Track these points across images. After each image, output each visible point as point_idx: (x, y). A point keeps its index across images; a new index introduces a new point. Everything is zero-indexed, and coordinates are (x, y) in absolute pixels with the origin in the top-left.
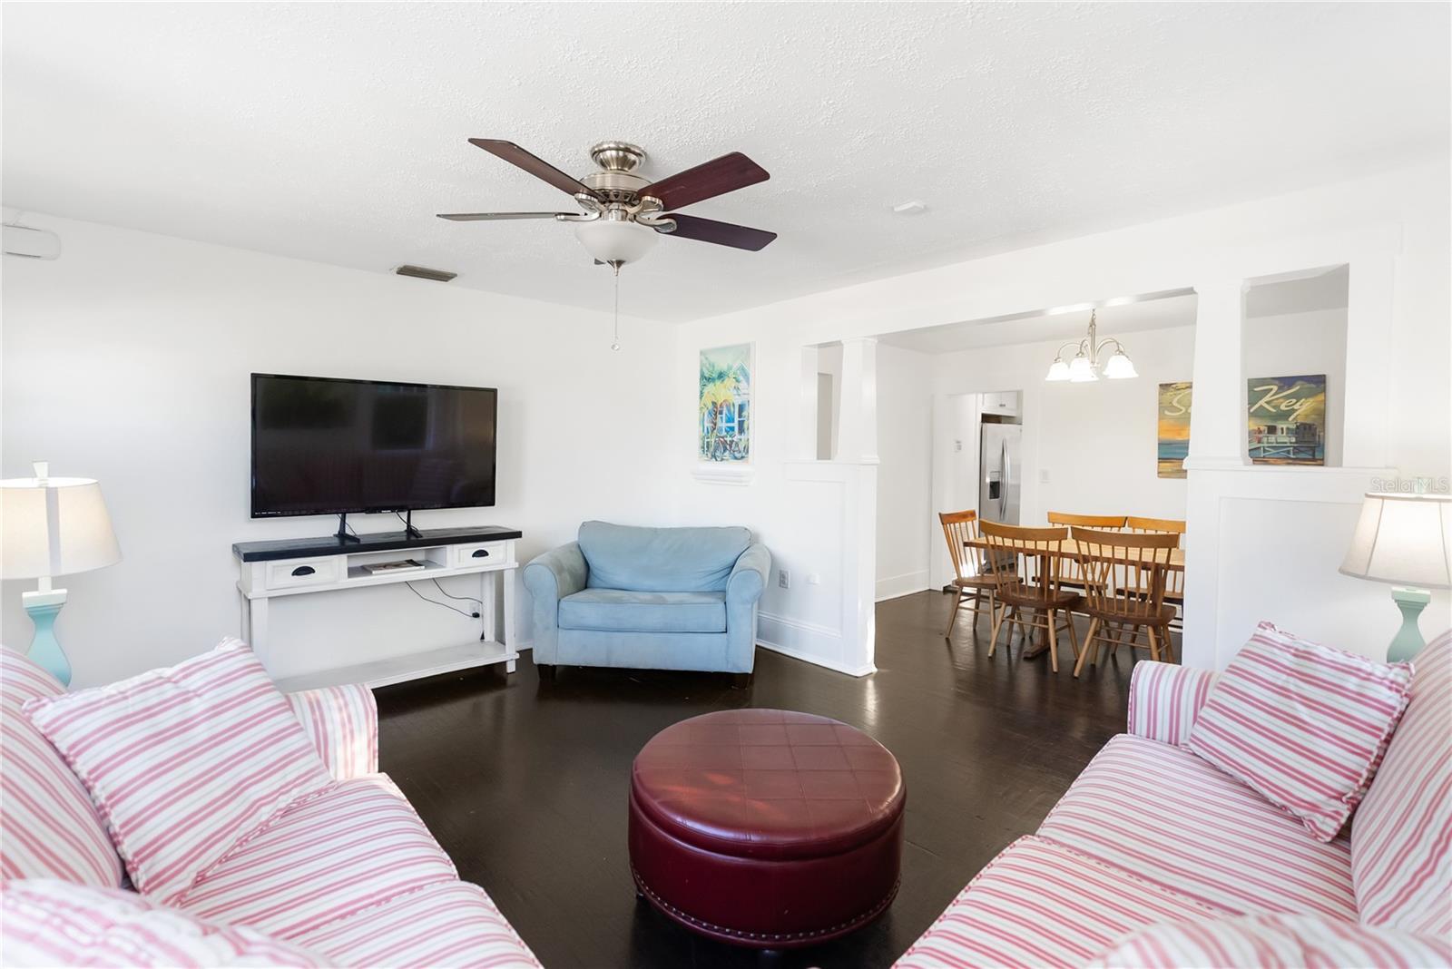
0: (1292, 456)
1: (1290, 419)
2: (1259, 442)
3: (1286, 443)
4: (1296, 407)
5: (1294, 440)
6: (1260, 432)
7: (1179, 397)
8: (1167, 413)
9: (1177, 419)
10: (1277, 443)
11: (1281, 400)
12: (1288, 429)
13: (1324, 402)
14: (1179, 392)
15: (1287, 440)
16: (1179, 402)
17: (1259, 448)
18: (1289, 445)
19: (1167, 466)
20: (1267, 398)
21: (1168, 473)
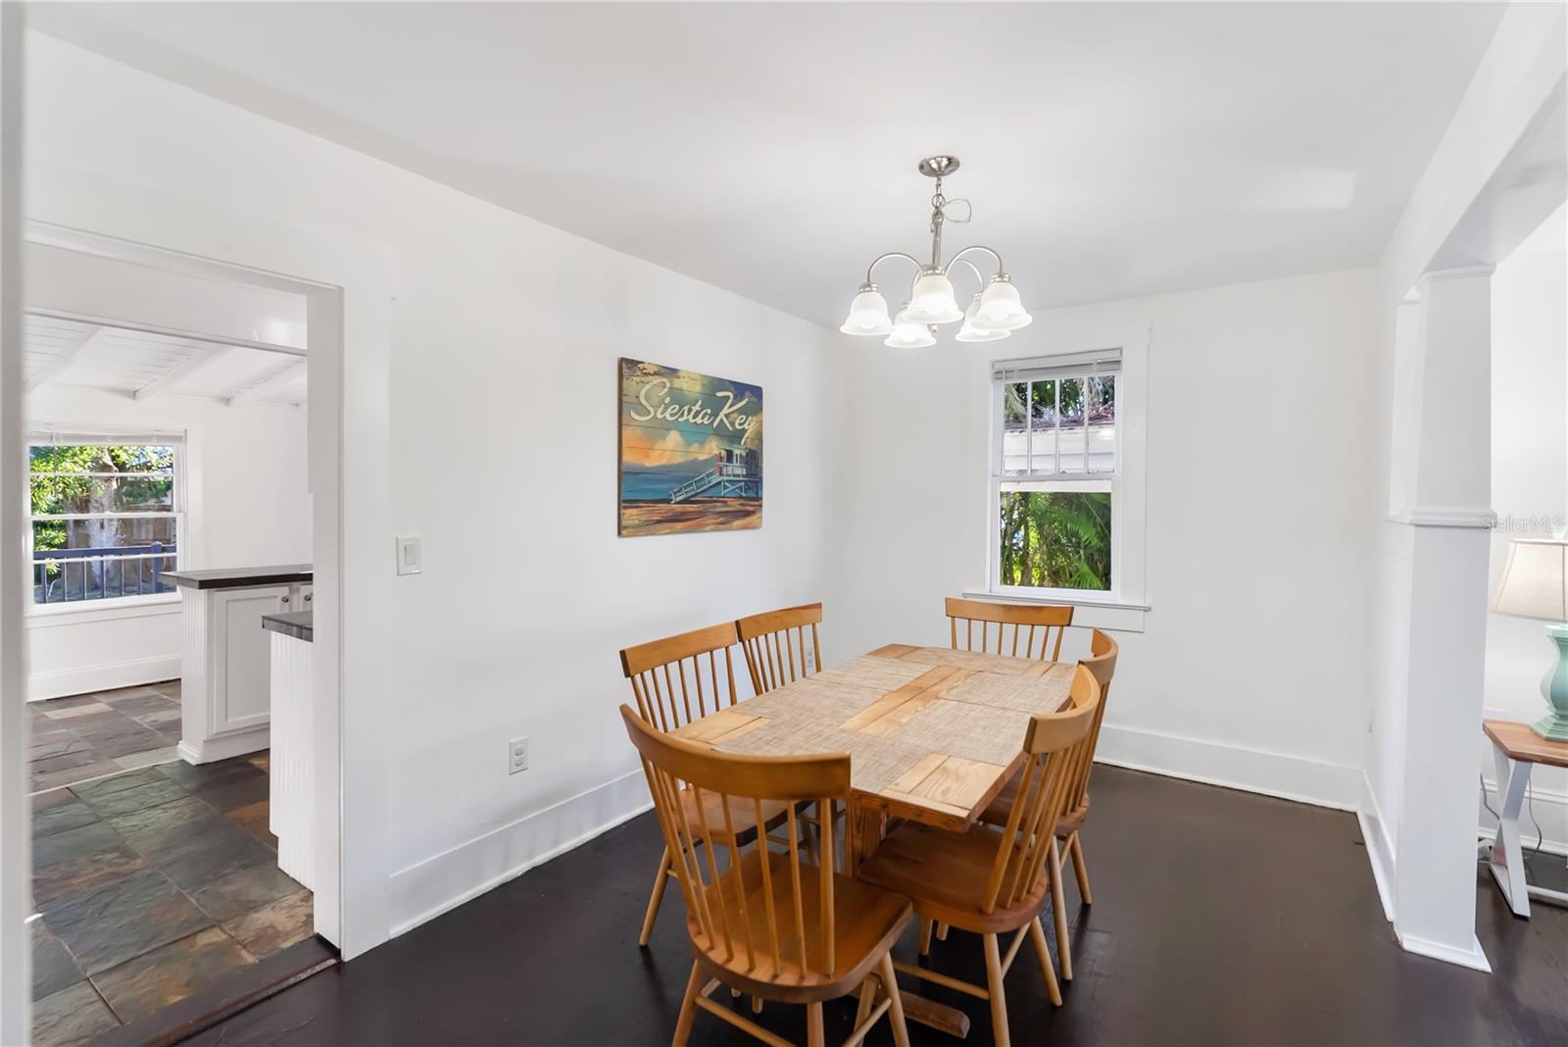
0: (744, 495)
1: (742, 443)
2: (721, 475)
3: (738, 476)
4: (746, 426)
5: (744, 473)
6: (721, 459)
7: (648, 387)
8: (633, 414)
9: (645, 427)
10: (734, 476)
11: (736, 415)
12: (741, 455)
13: (761, 422)
14: (645, 379)
15: (738, 471)
16: (647, 398)
17: (720, 483)
18: (741, 479)
19: (632, 515)
20: (726, 410)
21: (633, 527)
